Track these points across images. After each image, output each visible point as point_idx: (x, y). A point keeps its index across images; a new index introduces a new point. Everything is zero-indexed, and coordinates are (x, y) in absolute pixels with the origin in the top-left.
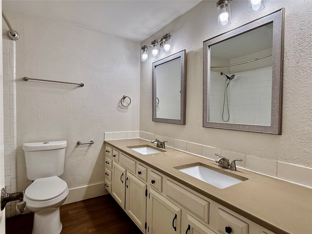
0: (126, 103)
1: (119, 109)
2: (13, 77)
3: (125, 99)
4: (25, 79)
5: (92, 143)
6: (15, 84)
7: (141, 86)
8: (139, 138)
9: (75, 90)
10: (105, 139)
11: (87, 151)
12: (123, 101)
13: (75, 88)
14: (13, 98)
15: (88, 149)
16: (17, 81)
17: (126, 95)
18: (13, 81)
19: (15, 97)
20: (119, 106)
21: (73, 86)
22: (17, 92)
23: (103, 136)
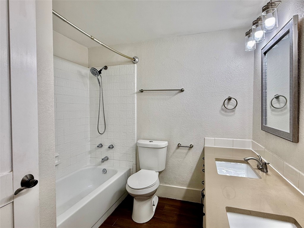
0: (231, 105)
1: (223, 112)
2: (135, 91)
3: (231, 101)
4: (142, 91)
5: (191, 147)
6: (136, 95)
7: (254, 82)
8: (251, 149)
9: (176, 96)
10: (205, 145)
11: (187, 154)
12: (228, 103)
13: (176, 94)
14: (135, 105)
15: (188, 152)
16: (137, 93)
17: (231, 96)
18: (134, 93)
19: (136, 105)
20: (222, 109)
21: (175, 92)
22: (137, 102)
23: (204, 141)
